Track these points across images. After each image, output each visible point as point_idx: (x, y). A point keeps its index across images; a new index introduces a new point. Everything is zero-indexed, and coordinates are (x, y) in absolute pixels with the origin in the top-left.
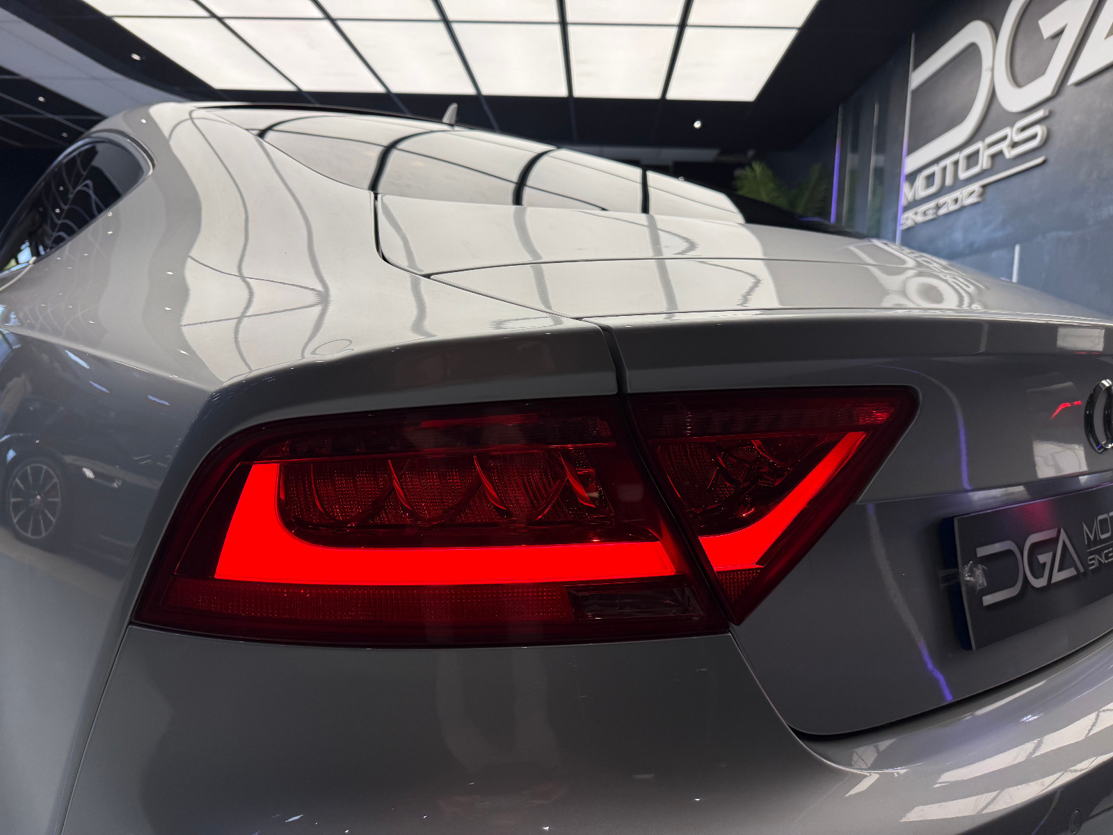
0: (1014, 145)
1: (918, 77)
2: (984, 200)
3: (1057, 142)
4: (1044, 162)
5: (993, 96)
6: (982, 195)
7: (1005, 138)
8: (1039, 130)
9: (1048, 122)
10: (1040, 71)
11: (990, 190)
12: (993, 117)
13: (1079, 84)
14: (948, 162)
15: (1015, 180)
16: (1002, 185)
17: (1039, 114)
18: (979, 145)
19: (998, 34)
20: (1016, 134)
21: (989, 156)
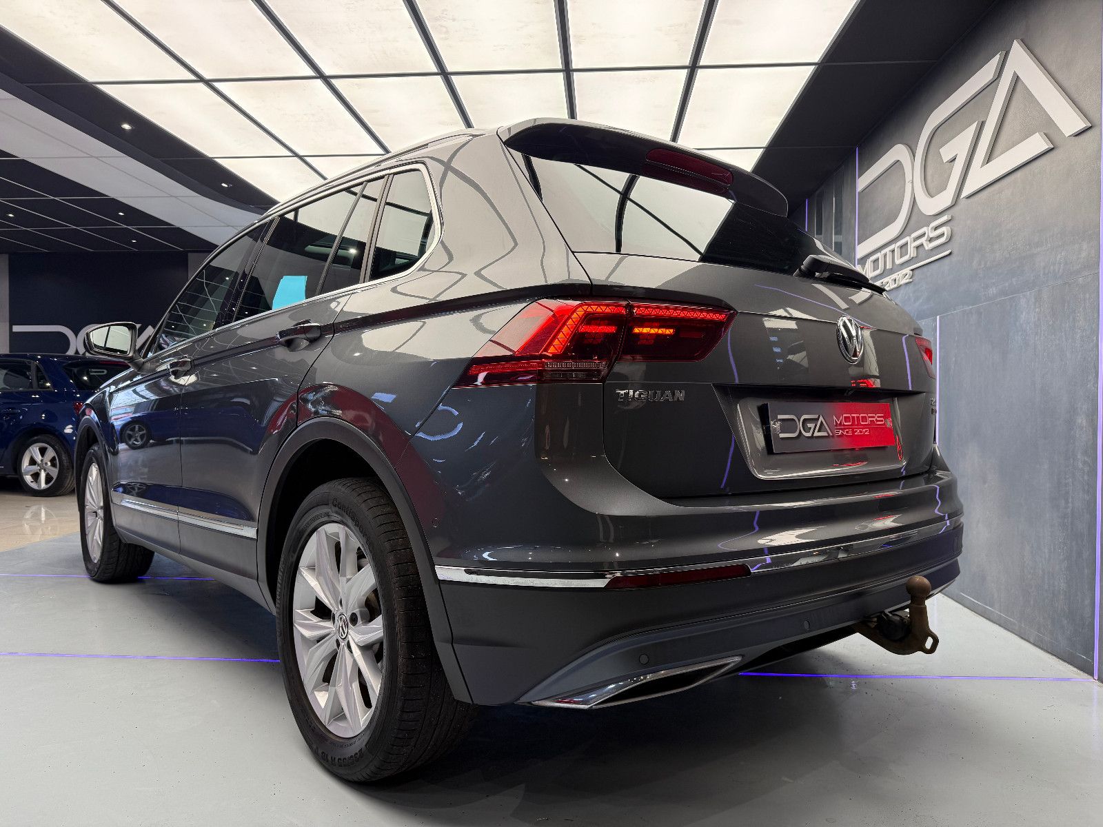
0: (931, 240)
1: (862, 182)
3: (957, 239)
4: (950, 254)
5: (914, 202)
6: (911, 277)
7: (923, 235)
8: (944, 229)
9: (951, 223)
10: (943, 187)
11: (917, 273)
12: (916, 219)
13: (969, 197)
14: (887, 250)
15: (934, 266)
16: (925, 269)
17: (944, 218)
18: (907, 239)
19: (914, 156)
20: (931, 232)
21: (914, 247)
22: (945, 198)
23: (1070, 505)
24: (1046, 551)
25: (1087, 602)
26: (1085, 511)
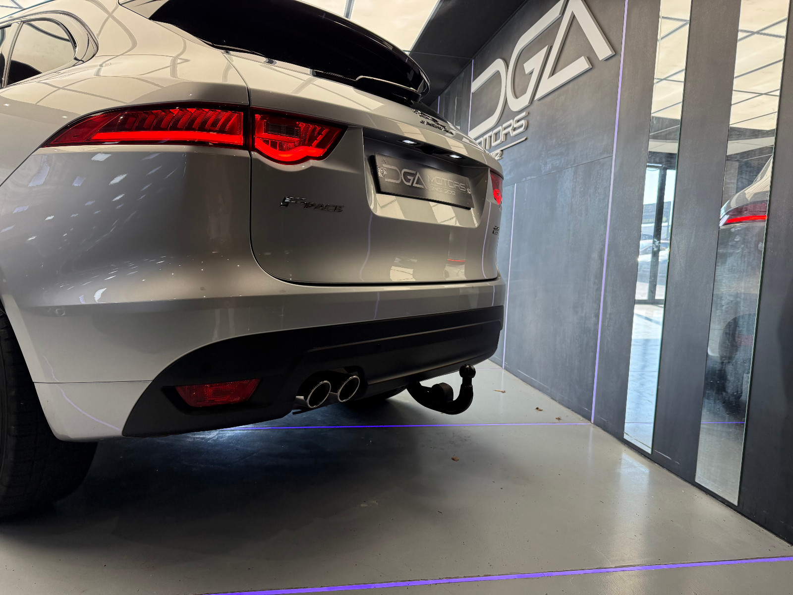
1: (475, 85)
2: (502, 158)
3: (530, 128)
4: (526, 139)
5: (506, 101)
6: (502, 155)
7: (510, 126)
8: (523, 122)
9: (527, 118)
10: (524, 92)
11: (504, 151)
12: (506, 114)
13: (540, 99)
14: (487, 136)
15: (515, 148)
16: (510, 149)
17: (523, 114)
18: (500, 128)
19: (508, 68)
20: (515, 124)
21: (504, 134)
22: (525, 100)
23: (584, 311)
24: (569, 341)
25: (590, 374)
26: (593, 315)
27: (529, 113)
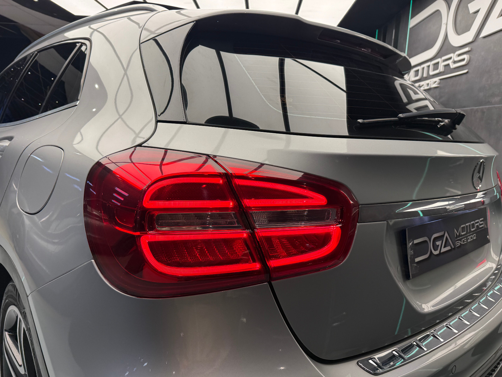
0: (455, 62)
1: (413, 22)
2: (441, 86)
3: (473, 63)
4: (467, 72)
5: (446, 37)
6: (439, 84)
7: (450, 58)
8: (466, 57)
9: (470, 53)
10: (467, 29)
11: (443, 81)
12: (446, 48)
13: (486, 37)
14: (425, 65)
15: (454, 78)
16: (448, 80)
17: (466, 49)
18: (439, 60)
19: (449, 8)
20: (456, 57)
21: (443, 66)
22: (468, 37)
27: (471, 49)
